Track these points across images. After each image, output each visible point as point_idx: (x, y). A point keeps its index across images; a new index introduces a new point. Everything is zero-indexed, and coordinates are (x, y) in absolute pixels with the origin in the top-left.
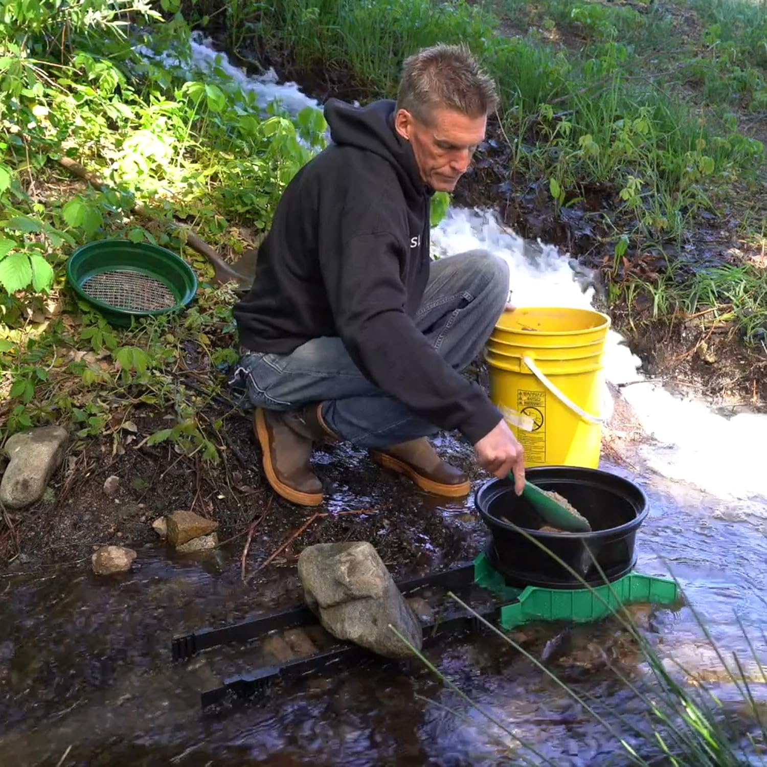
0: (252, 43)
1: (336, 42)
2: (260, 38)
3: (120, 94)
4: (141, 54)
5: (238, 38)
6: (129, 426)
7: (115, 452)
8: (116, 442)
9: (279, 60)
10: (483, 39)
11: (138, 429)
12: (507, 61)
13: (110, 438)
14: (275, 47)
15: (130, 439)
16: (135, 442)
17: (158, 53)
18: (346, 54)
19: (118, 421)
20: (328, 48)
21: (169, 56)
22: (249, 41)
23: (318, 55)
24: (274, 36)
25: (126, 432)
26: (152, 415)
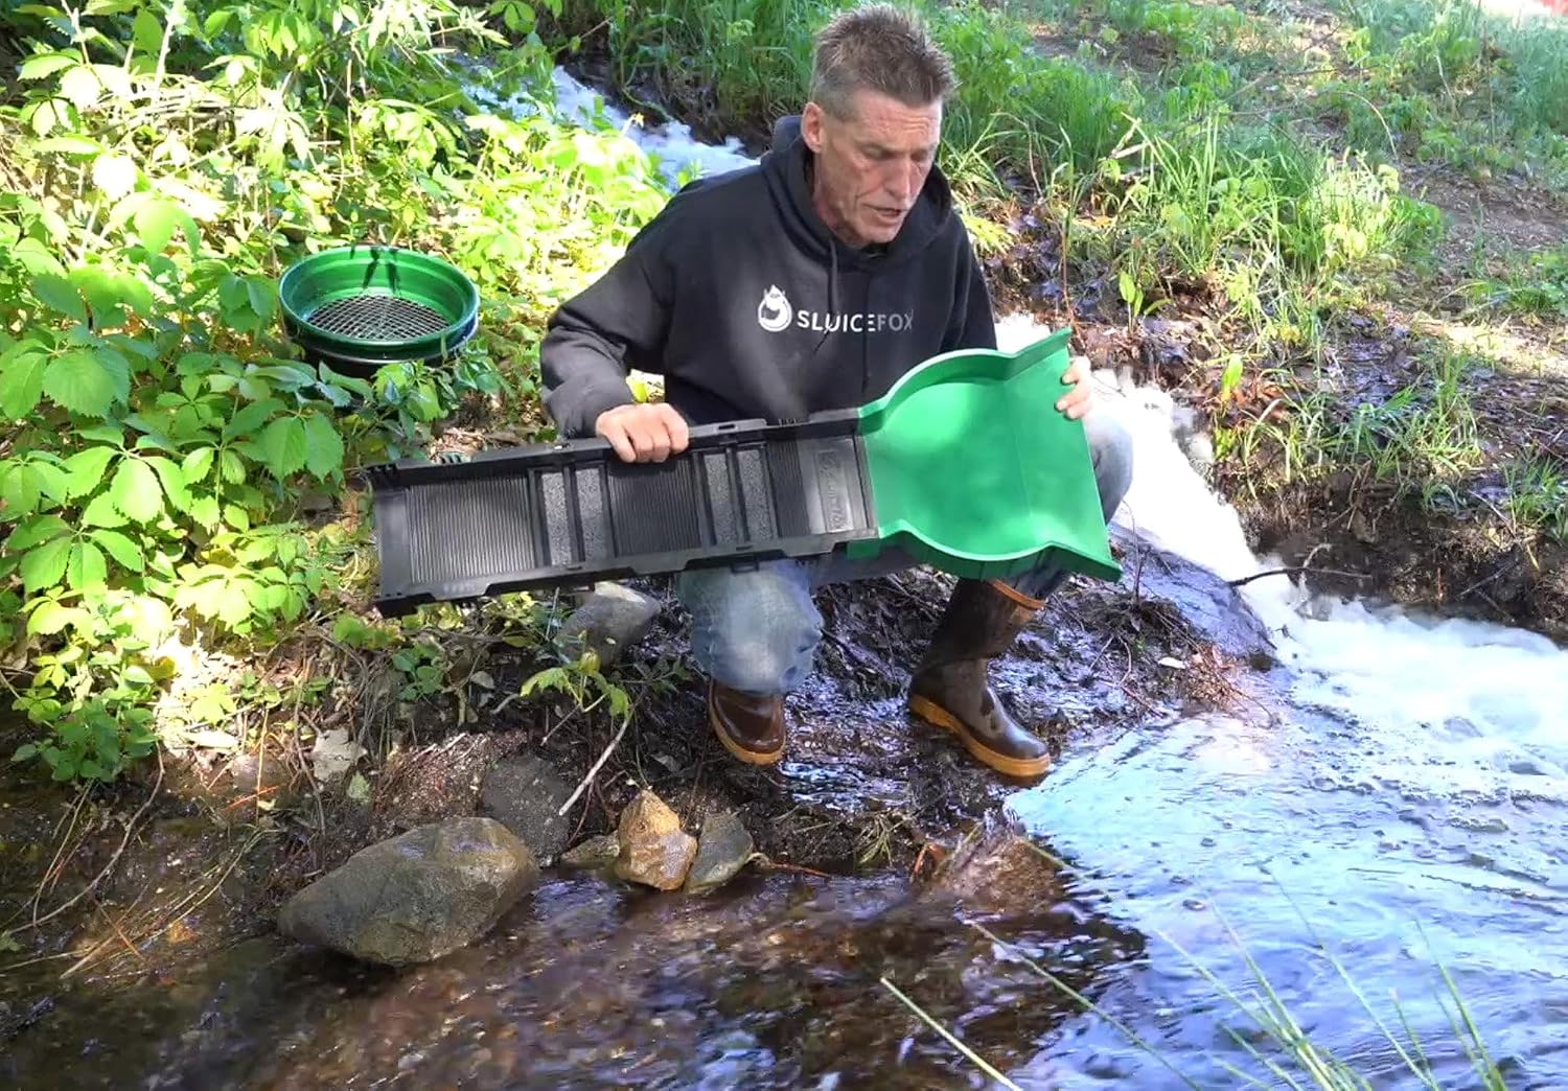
0: (650, 79)
1: (782, 73)
2: (664, 70)
3: (446, 164)
4: (476, 98)
5: (628, 70)
6: (481, 678)
7: (462, 719)
8: (462, 704)
9: (695, 102)
10: (1008, 61)
11: (496, 683)
12: (1047, 93)
13: (453, 699)
14: (687, 82)
15: (485, 699)
16: (492, 704)
17: (503, 97)
18: (799, 89)
19: (464, 671)
20: (771, 81)
21: (520, 100)
22: (645, 75)
23: (753, 93)
24: (684, 65)
25: (478, 689)
26: (517, 660)
